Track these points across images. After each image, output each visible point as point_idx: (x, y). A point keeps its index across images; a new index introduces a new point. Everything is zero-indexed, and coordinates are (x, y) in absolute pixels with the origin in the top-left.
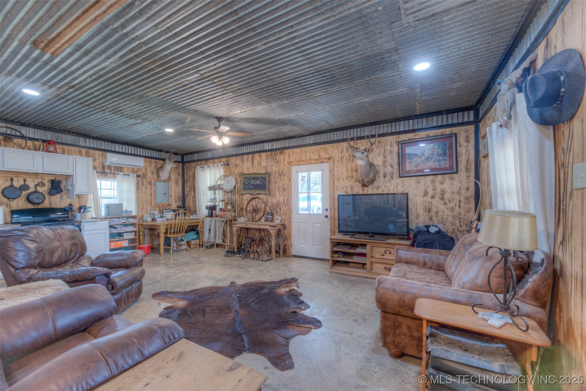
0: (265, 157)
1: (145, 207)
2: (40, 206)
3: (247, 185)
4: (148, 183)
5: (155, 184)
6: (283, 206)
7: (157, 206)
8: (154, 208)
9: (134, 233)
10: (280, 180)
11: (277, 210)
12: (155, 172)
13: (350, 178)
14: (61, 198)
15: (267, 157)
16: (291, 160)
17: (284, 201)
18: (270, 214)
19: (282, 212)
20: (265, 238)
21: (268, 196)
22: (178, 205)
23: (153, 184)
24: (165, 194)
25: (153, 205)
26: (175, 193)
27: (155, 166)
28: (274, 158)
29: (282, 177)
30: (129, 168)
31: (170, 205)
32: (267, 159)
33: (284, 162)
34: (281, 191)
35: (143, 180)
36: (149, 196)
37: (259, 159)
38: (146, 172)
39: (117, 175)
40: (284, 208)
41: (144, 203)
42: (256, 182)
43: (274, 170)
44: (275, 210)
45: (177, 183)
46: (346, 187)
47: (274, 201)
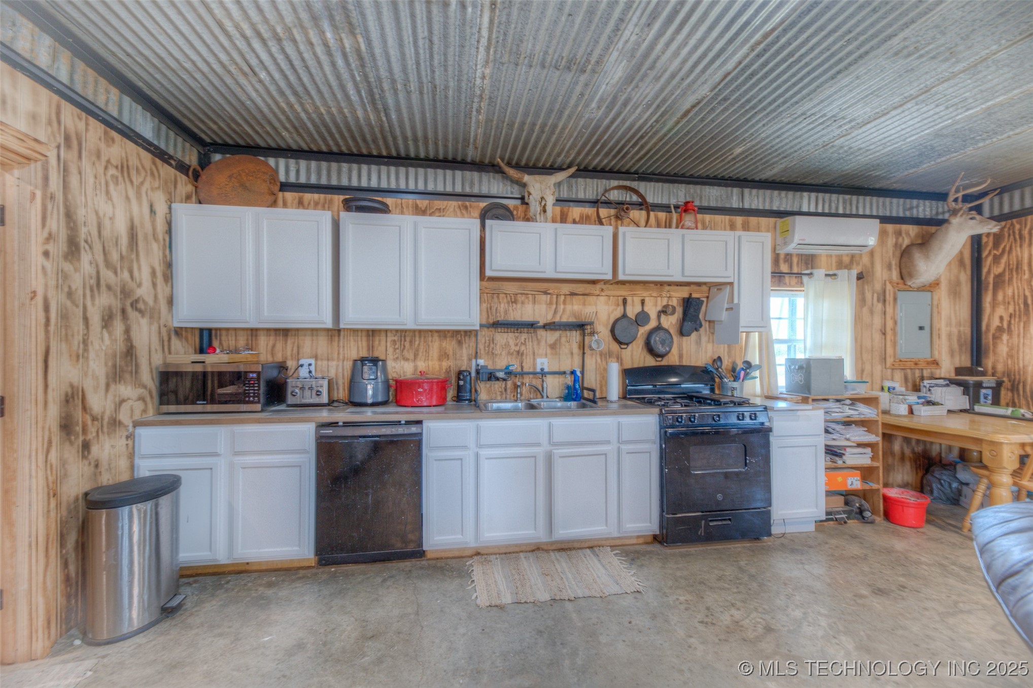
1: (868, 367)
2: (664, 362)
4: (875, 295)
5: (895, 299)
7: (901, 364)
8: (889, 371)
9: (869, 450)
12: (893, 263)
14: (698, 342)
22: (958, 365)
23: (890, 298)
24: (921, 328)
25: (890, 361)
26: (949, 324)
27: (896, 245)
30: (831, 256)
31: (936, 363)
35: (863, 289)
36: (877, 337)
38: (872, 263)
39: (805, 279)
41: (865, 356)
45: (954, 292)
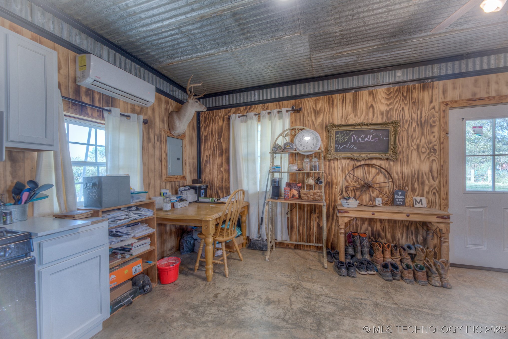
0: (383, 95)
1: (152, 182)
3: (342, 144)
4: (156, 137)
5: (166, 141)
6: (428, 179)
7: (169, 179)
8: (164, 183)
9: (150, 239)
10: (423, 134)
11: (413, 185)
12: (165, 119)
15: (389, 95)
16: (449, 99)
17: (431, 171)
18: (400, 193)
19: (426, 189)
20: (383, 234)
21: (392, 163)
22: (193, 179)
23: (163, 140)
24: (178, 159)
25: (164, 177)
26: (189, 158)
27: (166, 109)
28: (405, 97)
29: (427, 129)
30: (127, 103)
31: (184, 178)
32: (388, 99)
33: (431, 102)
34: (423, 153)
35: (149, 131)
36: (157, 162)
37: (370, 99)
38: (154, 116)
39: (106, 114)
40: (429, 183)
41: (151, 175)
42: (363, 139)
43: (407, 117)
44: (410, 186)
45: (191, 142)
47: (406, 170)
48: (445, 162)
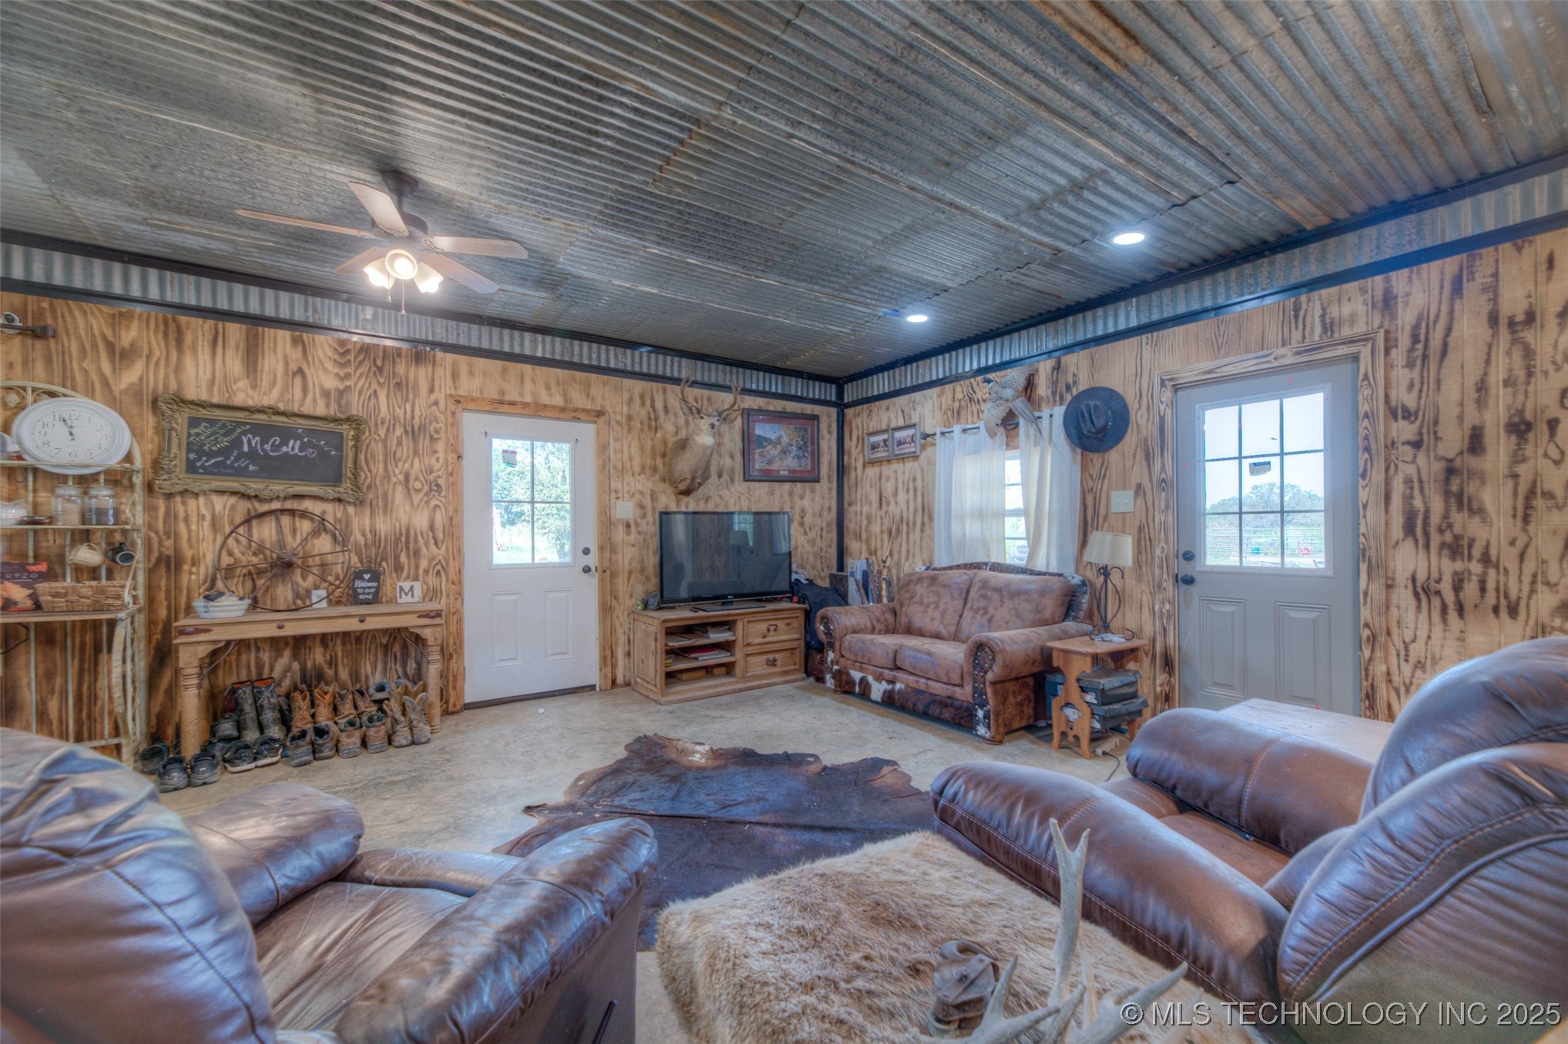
0: (329, 353)
3: (211, 454)
6: (427, 544)
10: (416, 452)
11: (397, 558)
13: (648, 472)
15: (342, 355)
16: (462, 392)
17: (432, 527)
18: (367, 576)
19: (424, 564)
20: (330, 672)
21: (351, 509)
28: (380, 370)
29: (424, 443)
32: (342, 365)
33: (432, 390)
34: (418, 491)
37: (296, 354)
40: (429, 552)
42: (275, 448)
43: (384, 411)
44: (391, 561)
46: (641, 493)
47: (383, 526)
48: (456, 511)
